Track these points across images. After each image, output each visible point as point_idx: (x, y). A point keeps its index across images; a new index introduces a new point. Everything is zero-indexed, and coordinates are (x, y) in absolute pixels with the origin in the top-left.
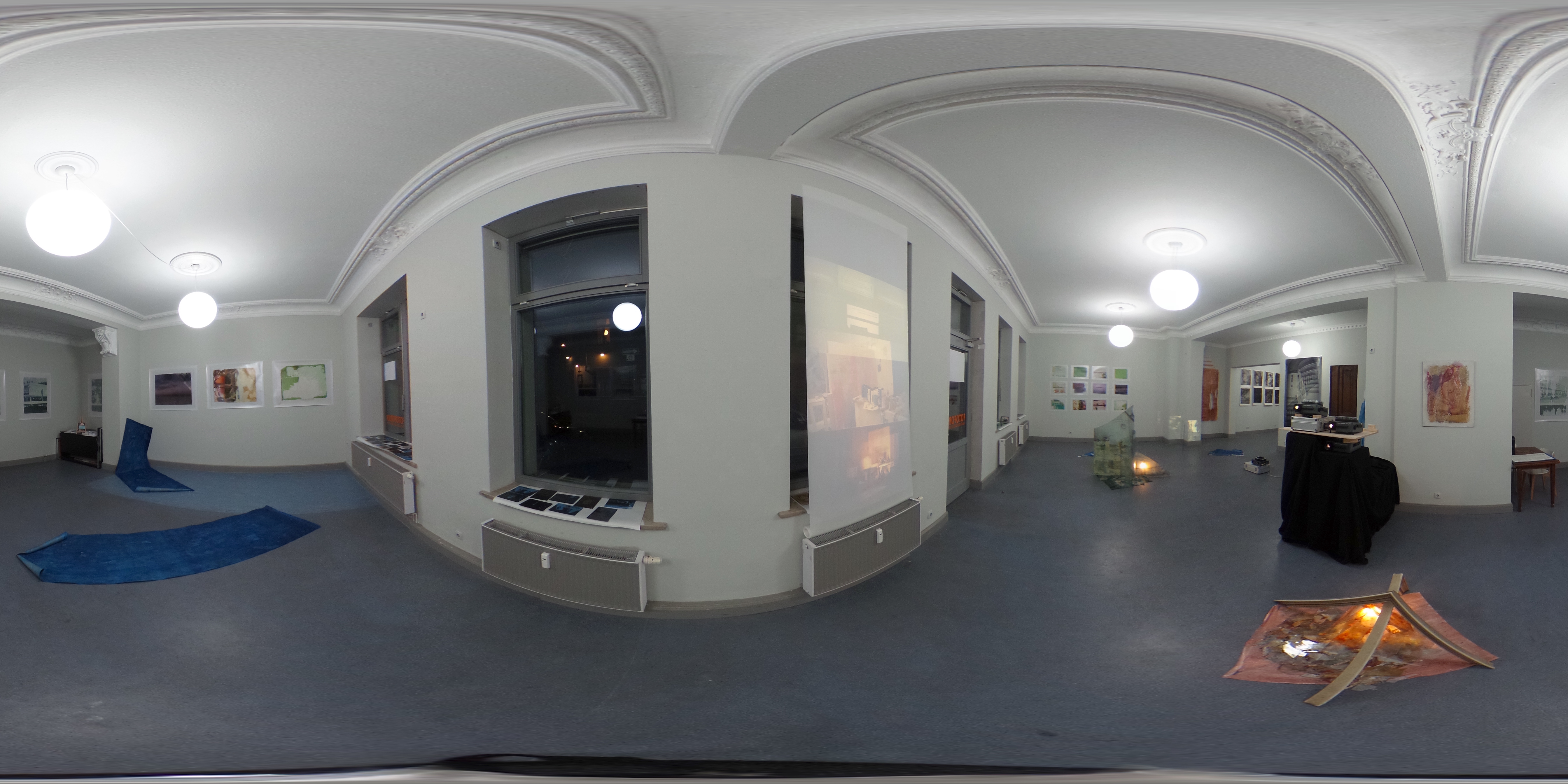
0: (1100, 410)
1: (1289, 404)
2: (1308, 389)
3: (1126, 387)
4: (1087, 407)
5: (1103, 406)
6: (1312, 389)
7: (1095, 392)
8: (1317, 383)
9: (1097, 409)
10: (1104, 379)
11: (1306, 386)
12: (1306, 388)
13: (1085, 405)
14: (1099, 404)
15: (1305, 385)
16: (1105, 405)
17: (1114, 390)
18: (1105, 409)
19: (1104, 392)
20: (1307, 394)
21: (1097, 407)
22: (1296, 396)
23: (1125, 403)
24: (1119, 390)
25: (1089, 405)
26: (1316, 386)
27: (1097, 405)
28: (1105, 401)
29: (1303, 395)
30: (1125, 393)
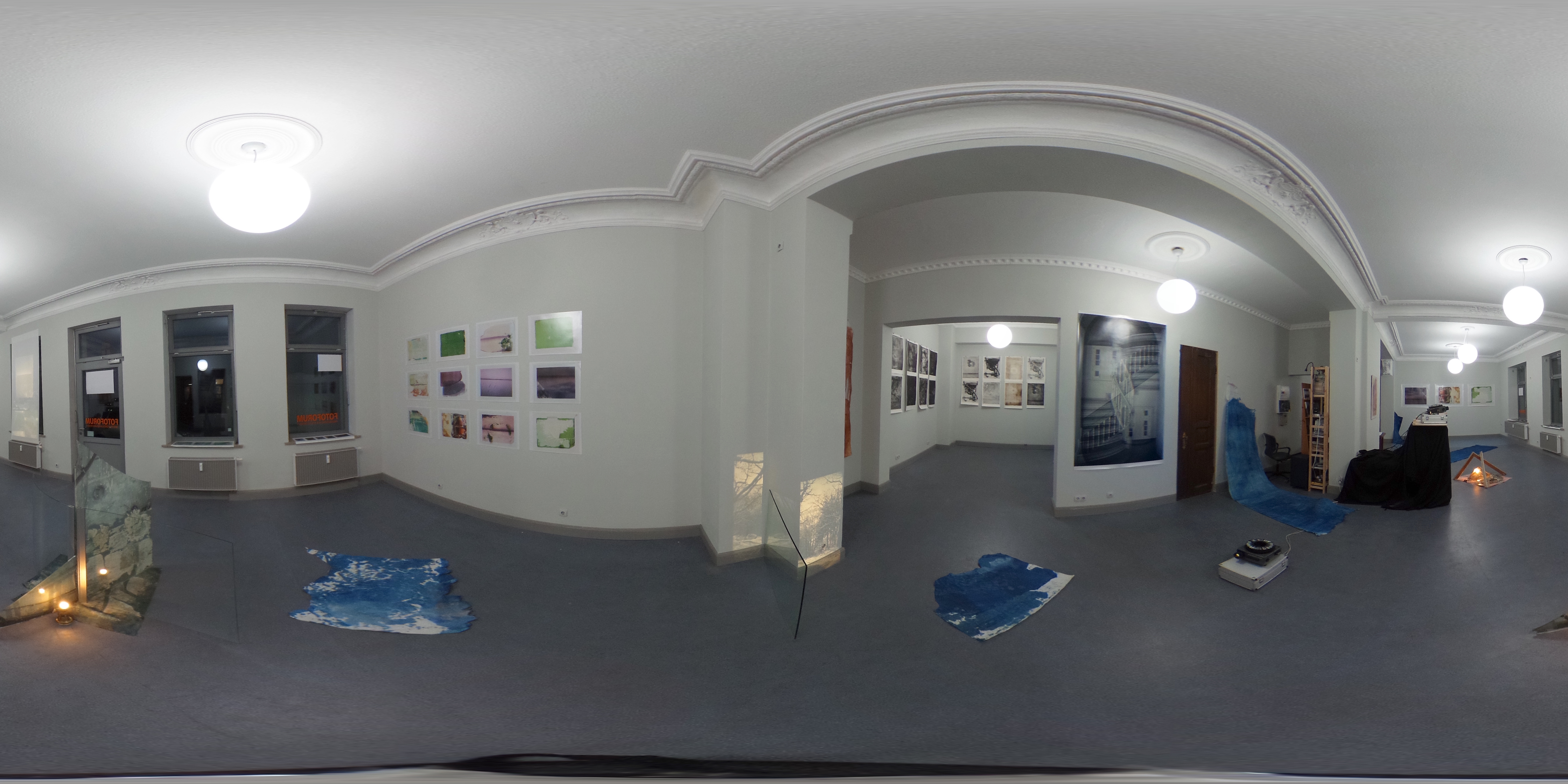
0: (500, 444)
1: (1087, 414)
2: (1136, 383)
3: (570, 373)
4: (469, 432)
5: (507, 434)
6: (1146, 383)
7: (484, 393)
8: (1157, 372)
9: (490, 438)
10: (507, 354)
11: (1134, 376)
12: (1133, 380)
13: (465, 428)
14: (496, 427)
15: (1132, 373)
16: (510, 430)
17: (533, 384)
18: (511, 442)
19: (507, 393)
20: (1136, 393)
21: (492, 433)
22: (1109, 396)
23: (568, 424)
24: (550, 384)
25: (474, 426)
26: (1155, 376)
27: (492, 428)
28: (511, 419)
29: (1125, 394)
30: (568, 392)
